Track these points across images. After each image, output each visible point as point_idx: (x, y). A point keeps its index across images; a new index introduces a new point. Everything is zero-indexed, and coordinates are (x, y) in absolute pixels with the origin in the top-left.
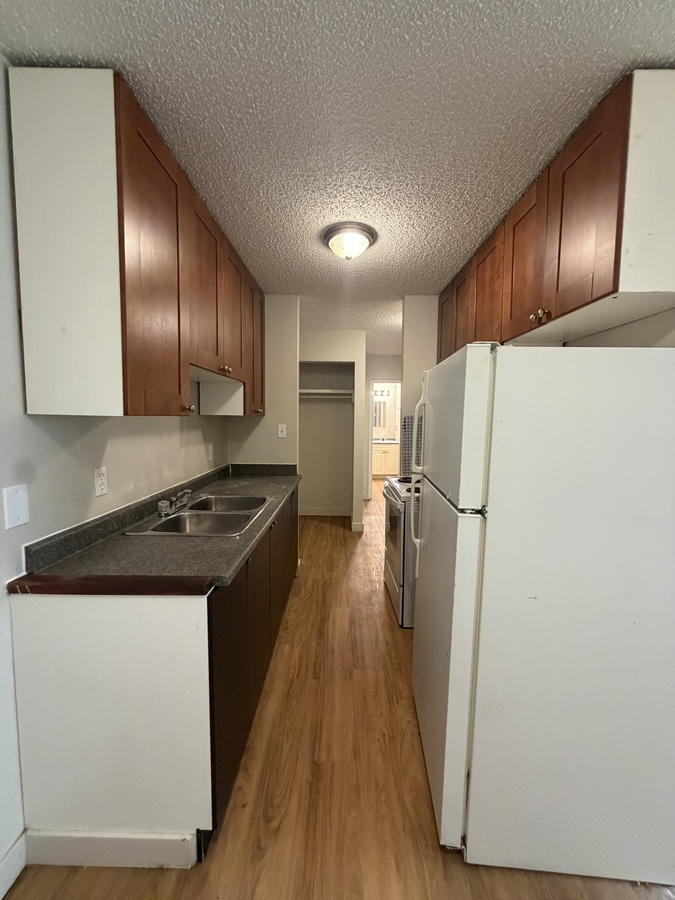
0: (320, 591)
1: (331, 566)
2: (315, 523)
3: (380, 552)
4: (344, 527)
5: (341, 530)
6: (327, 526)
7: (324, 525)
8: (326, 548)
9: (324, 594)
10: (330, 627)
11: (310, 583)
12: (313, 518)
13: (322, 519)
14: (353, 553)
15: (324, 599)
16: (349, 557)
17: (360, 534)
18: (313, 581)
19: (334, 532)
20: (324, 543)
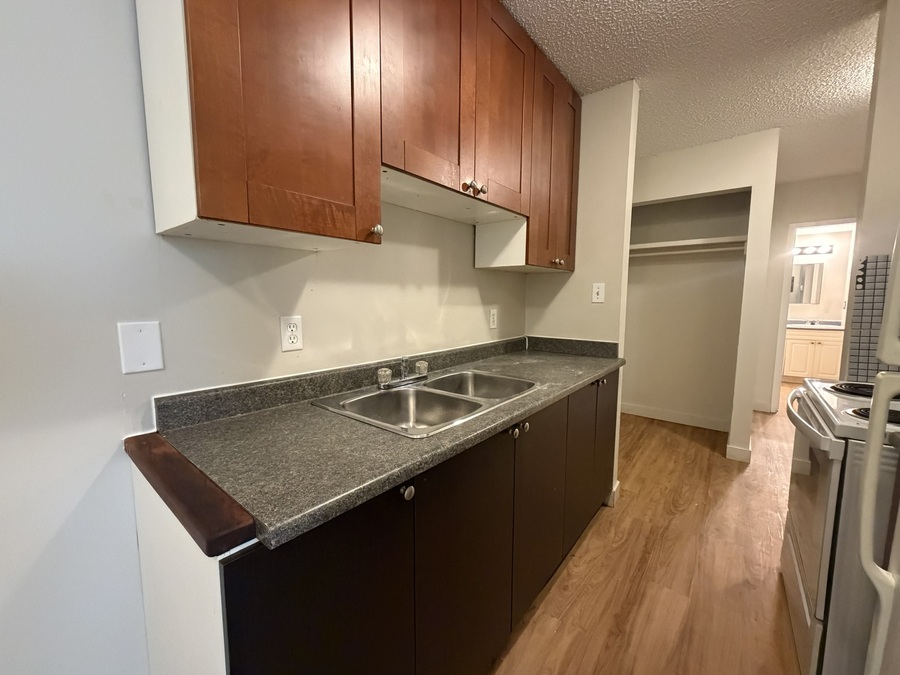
0: (642, 542)
1: (673, 507)
2: (664, 431)
3: (778, 510)
4: (713, 448)
5: (707, 451)
6: (683, 440)
7: (678, 437)
8: (671, 473)
9: (646, 552)
10: (640, 620)
11: (627, 523)
12: (662, 423)
13: (677, 428)
14: (719, 494)
15: (643, 560)
16: (712, 500)
17: (743, 465)
18: (635, 521)
19: (693, 451)
20: (671, 465)
